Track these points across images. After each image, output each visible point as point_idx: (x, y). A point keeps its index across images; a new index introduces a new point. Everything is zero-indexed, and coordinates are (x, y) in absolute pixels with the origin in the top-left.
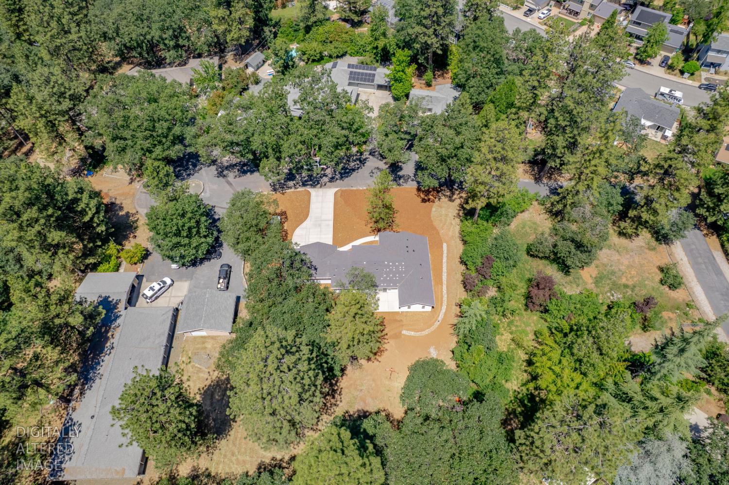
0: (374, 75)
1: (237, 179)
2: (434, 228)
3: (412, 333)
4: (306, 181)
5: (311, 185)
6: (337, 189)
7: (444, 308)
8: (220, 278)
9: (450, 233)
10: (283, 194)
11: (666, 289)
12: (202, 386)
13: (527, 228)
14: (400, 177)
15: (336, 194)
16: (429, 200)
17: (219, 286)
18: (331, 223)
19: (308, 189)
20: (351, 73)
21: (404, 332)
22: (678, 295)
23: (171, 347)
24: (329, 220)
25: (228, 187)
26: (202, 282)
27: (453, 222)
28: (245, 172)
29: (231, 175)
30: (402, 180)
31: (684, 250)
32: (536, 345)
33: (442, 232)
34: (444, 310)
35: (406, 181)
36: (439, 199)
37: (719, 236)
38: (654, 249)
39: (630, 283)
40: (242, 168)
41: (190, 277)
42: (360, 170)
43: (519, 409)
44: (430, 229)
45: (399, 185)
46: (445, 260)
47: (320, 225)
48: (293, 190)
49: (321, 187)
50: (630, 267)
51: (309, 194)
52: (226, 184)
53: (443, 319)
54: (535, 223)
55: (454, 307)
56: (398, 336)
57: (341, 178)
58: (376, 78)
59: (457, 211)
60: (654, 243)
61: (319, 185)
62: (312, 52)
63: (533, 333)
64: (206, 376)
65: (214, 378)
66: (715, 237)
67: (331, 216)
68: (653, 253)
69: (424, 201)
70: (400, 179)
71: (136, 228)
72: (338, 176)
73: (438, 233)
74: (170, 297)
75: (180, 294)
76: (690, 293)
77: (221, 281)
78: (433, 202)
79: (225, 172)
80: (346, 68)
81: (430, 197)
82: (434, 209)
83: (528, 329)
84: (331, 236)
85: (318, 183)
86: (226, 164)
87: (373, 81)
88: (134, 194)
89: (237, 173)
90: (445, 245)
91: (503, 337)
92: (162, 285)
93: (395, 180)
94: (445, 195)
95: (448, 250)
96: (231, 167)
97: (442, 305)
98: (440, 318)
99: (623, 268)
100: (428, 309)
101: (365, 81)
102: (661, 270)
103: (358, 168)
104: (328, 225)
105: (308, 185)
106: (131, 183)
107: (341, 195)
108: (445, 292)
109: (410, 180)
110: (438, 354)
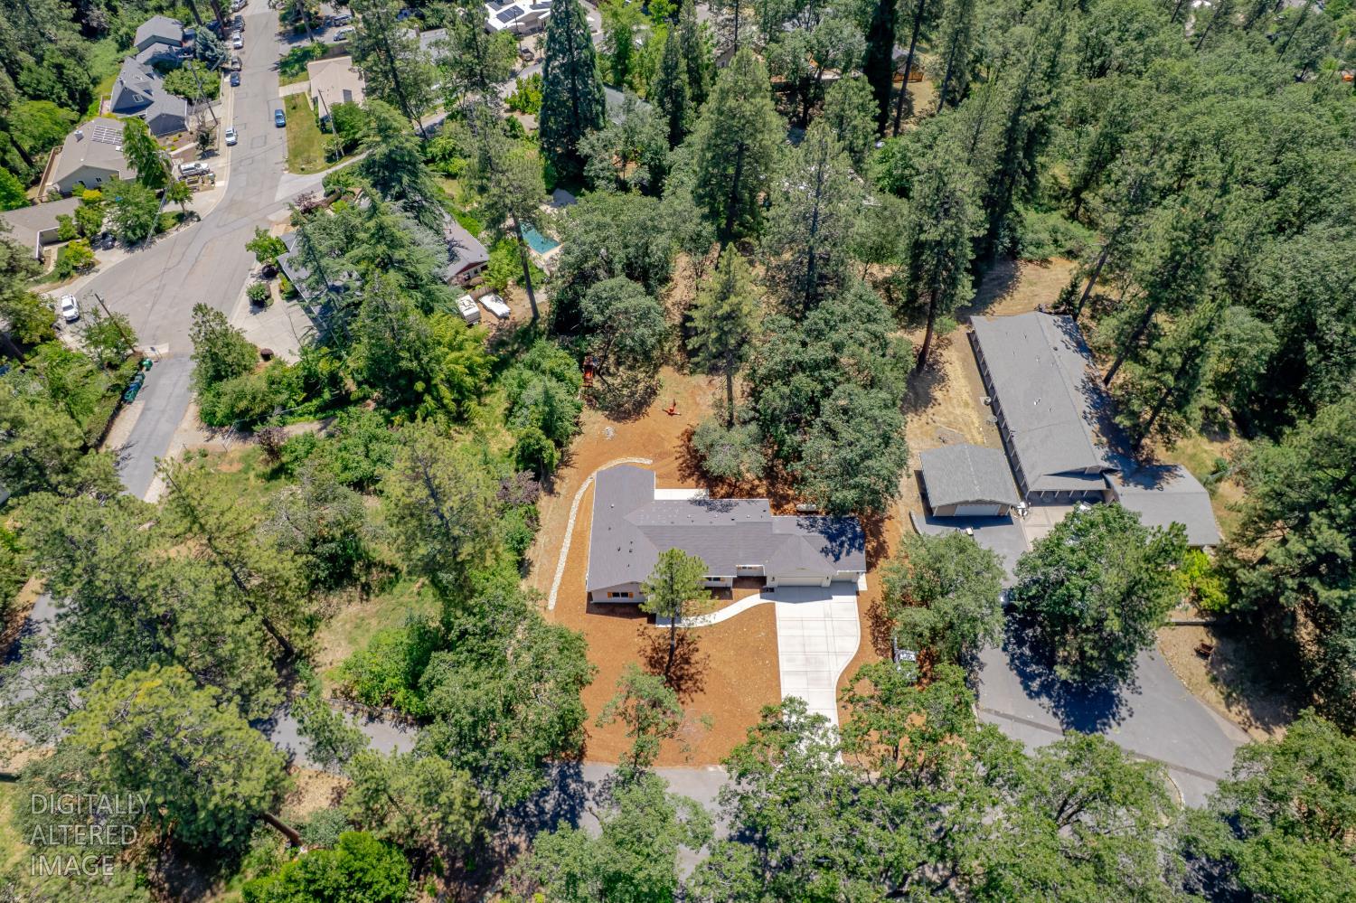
3: (636, 460)
7: (578, 497)
12: (937, 407)
18: (784, 666)
21: (649, 462)
23: (1007, 453)
24: (789, 673)
32: (455, 435)
34: (581, 492)
53: (584, 480)
56: (660, 456)
64: (935, 418)
65: (924, 415)
90: (551, 605)
91: (500, 446)
97: (582, 501)
98: (588, 482)
104: (789, 660)
108: (571, 522)
109: (597, 788)
110: (601, 429)
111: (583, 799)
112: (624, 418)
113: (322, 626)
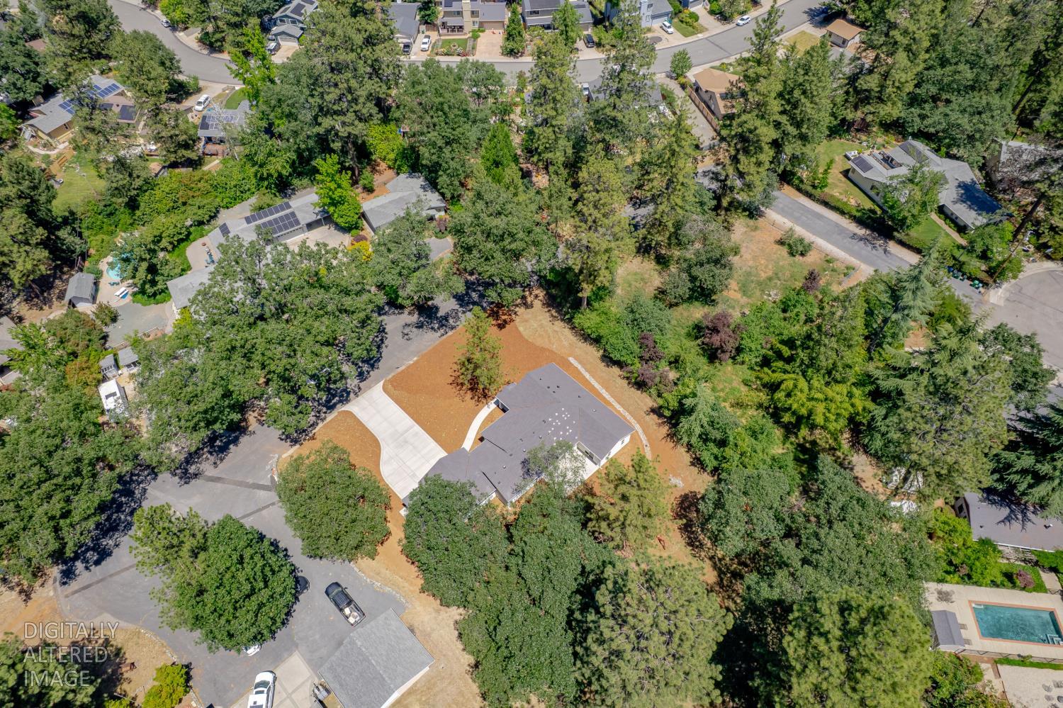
0: (293, 214)
1: (221, 466)
2: (543, 349)
4: (328, 401)
5: (340, 401)
6: (382, 383)
7: (637, 427)
8: (341, 610)
9: (566, 343)
10: (313, 438)
11: (798, 258)
13: (634, 283)
14: (446, 318)
15: (385, 389)
16: (505, 321)
17: (352, 620)
18: (417, 428)
19: (341, 408)
20: (258, 227)
22: (812, 258)
24: (411, 427)
25: (219, 485)
26: (317, 637)
27: (556, 328)
28: (224, 449)
29: (206, 466)
30: (451, 321)
31: (779, 213)
33: (554, 347)
34: (640, 430)
35: (457, 318)
36: (515, 313)
37: (788, 183)
38: (756, 228)
39: (770, 274)
40: (212, 446)
41: (292, 646)
42: (386, 342)
43: (804, 469)
44: (539, 355)
45: (453, 328)
46: (587, 376)
47: (406, 442)
48: (321, 425)
49: (356, 394)
50: (755, 258)
51: (349, 414)
52: (211, 484)
53: (648, 440)
54: (636, 274)
55: (648, 418)
57: (372, 366)
58: (299, 216)
59: (548, 314)
60: (751, 222)
61: (352, 395)
62: (171, 231)
63: (742, 385)
66: (786, 186)
67: (407, 421)
68: (758, 232)
69: (501, 327)
70: (447, 321)
71: (118, 652)
72: (366, 368)
73: (551, 352)
74: (289, 696)
75: (301, 680)
76: (820, 250)
77: (347, 611)
78: (512, 320)
79: (192, 469)
80: (245, 225)
81: (504, 317)
82: (521, 329)
83: (735, 384)
84: (432, 444)
85: (348, 393)
86: (182, 457)
87: (297, 222)
88: (54, 610)
89: (212, 458)
90: (572, 360)
92: (266, 690)
93: (443, 325)
94: (517, 306)
95: (580, 362)
96: (192, 457)
97: (633, 426)
98: (645, 442)
99: (751, 263)
100: (627, 439)
101: (286, 228)
102: (781, 243)
103: (382, 340)
104: (417, 434)
105: (335, 405)
106: (28, 597)
107: (395, 387)
108: (621, 409)
109: (460, 314)
110: (683, 480)
111: (461, 306)
112: (682, 502)
113: (658, 267)
